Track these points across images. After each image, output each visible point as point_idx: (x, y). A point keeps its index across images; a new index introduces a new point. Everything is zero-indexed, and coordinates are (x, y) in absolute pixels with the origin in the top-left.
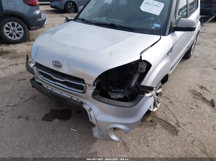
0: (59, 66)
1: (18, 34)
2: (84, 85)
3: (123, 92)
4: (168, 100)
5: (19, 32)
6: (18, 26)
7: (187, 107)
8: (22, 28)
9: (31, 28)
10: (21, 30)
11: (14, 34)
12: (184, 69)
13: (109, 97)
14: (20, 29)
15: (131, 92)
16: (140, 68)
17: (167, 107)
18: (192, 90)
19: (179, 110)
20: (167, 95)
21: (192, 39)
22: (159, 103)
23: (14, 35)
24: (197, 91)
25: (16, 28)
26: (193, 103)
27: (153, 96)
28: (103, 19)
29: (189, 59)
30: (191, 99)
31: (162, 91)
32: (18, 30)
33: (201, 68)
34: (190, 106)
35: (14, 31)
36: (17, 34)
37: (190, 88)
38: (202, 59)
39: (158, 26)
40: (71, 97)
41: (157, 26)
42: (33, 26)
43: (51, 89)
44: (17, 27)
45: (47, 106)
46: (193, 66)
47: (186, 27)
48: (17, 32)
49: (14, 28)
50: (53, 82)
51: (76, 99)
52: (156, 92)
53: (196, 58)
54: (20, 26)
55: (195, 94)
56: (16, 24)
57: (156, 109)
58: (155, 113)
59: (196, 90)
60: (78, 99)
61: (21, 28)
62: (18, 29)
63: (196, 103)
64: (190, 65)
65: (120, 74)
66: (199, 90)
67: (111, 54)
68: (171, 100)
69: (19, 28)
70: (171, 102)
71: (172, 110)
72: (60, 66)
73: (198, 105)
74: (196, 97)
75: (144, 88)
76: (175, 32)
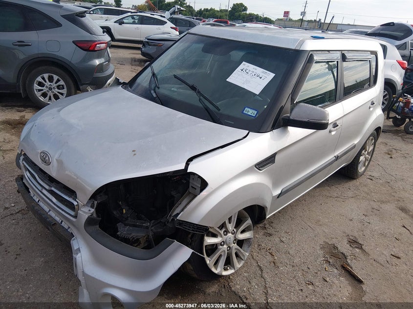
0: (46, 162)
1: (58, 95)
2: (75, 203)
3: (147, 228)
4: (269, 258)
5: (58, 92)
6: (58, 81)
7: (301, 280)
8: (65, 86)
9: (81, 87)
10: (63, 88)
11: (50, 94)
12: (336, 199)
13: (113, 233)
14: (61, 87)
15: (161, 230)
16: (192, 187)
17: (262, 271)
18: (331, 244)
19: (282, 281)
20: (272, 247)
21: (356, 142)
22: (243, 260)
23: (50, 96)
24: (339, 248)
25: (54, 85)
26: (319, 273)
27: (227, 245)
28: (173, 89)
29: (355, 181)
30: (319, 263)
31: (252, 237)
32: (59, 89)
33: (372, 203)
34: (310, 277)
35: (50, 89)
36: (56, 94)
37: (327, 241)
38: (382, 184)
39: (251, 112)
40: (61, 221)
41: (249, 114)
42: (85, 84)
43: (37, 200)
44: (56, 83)
45: (39, 231)
46: (355, 197)
47: (306, 120)
48: (56, 91)
49: (51, 84)
50: (40, 188)
51: (66, 227)
52: (235, 237)
53: (372, 180)
54: (62, 83)
55: (333, 255)
56: (56, 77)
57: (230, 272)
58: (232, 279)
59: (339, 246)
60: (69, 228)
61: (63, 86)
62: (58, 87)
63: (324, 274)
64: (350, 194)
65: (155, 192)
66: (344, 247)
67: (134, 153)
68: (276, 258)
69: (60, 85)
70: (274, 263)
71: (268, 280)
72: (48, 163)
73: (328, 279)
74: (331, 261)
75: (185, 225)
76: (289, 127)
